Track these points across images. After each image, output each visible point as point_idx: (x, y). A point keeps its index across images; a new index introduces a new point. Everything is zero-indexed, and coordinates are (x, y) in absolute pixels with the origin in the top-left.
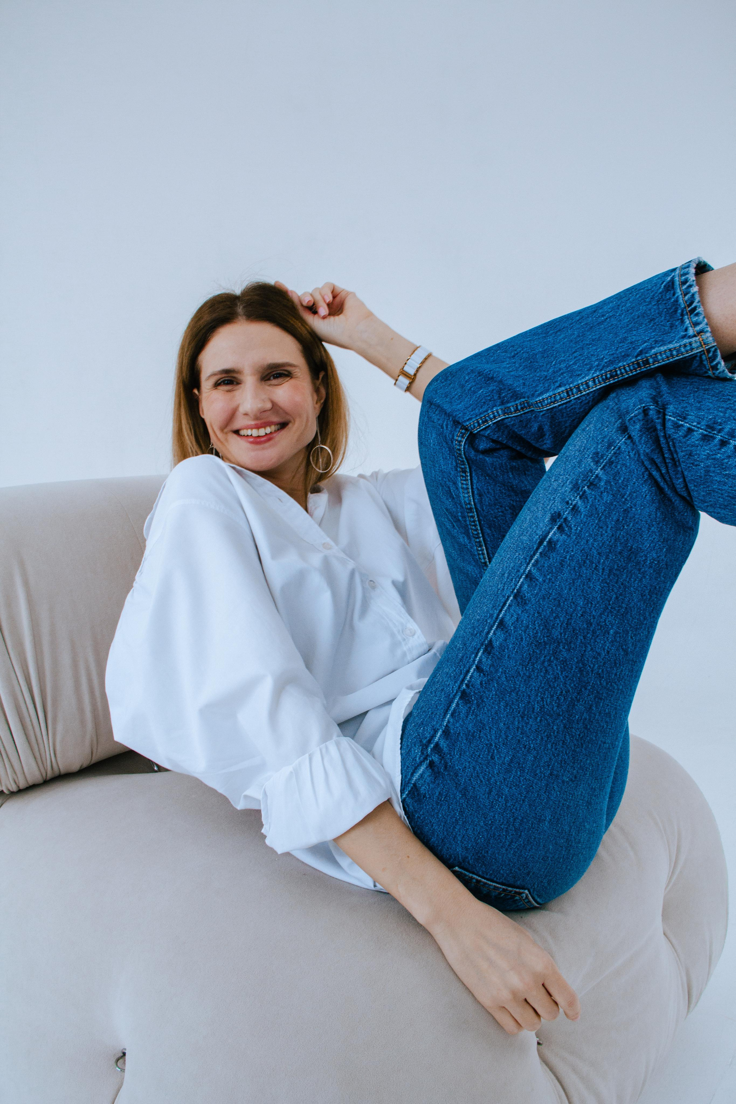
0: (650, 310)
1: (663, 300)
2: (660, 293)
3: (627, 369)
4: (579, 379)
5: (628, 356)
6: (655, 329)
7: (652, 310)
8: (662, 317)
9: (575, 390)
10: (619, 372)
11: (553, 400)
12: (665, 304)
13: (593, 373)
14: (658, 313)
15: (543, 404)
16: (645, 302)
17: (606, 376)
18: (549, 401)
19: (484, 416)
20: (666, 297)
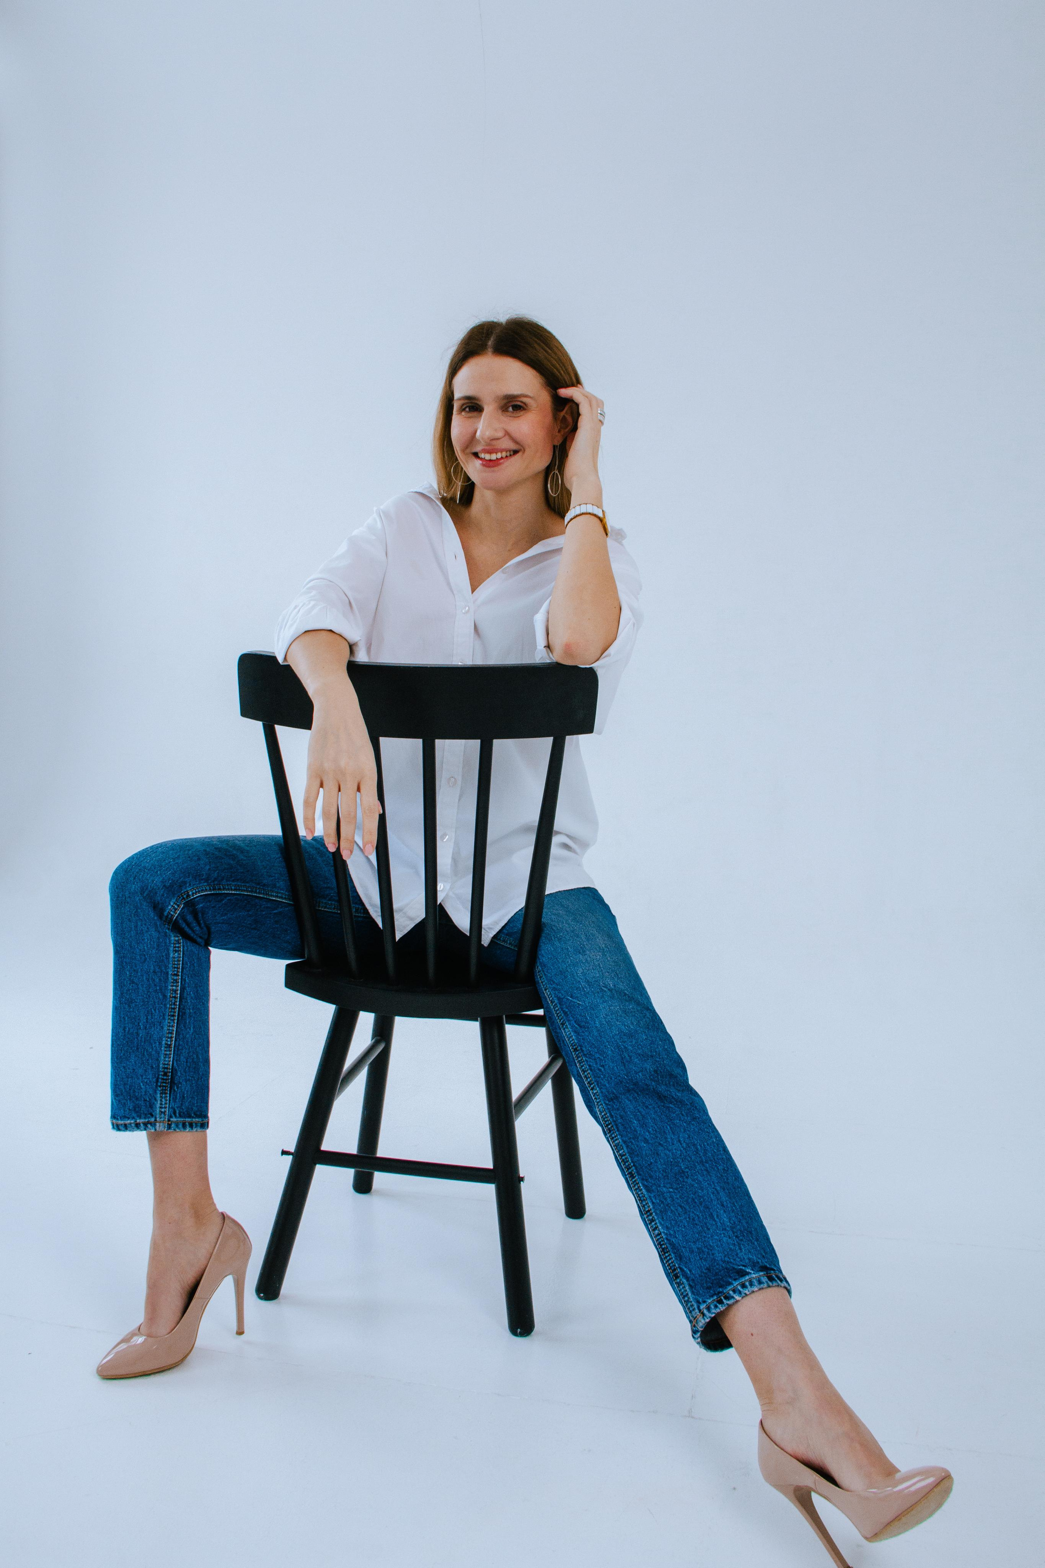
0: (717, 1264)
1: (728, 1273)
2: (734, 1268)
3: (670, 1262)
4: (660, 1220)
5: (681, 1259)
6: (702, 1276)
7: (717, 1267)
8: (714, 1277)
9: (651, 1217)
10: (667, 1255)
11: (642, 1199)
12: (726, 1276)
13: (664, 1232)
14: (716, 1273)
15: (637, 1191)
16: (725, 1256)
17: (663, 1244)
18: (641, 1196)
19: (614, 1130)
20: (732, 1273)
